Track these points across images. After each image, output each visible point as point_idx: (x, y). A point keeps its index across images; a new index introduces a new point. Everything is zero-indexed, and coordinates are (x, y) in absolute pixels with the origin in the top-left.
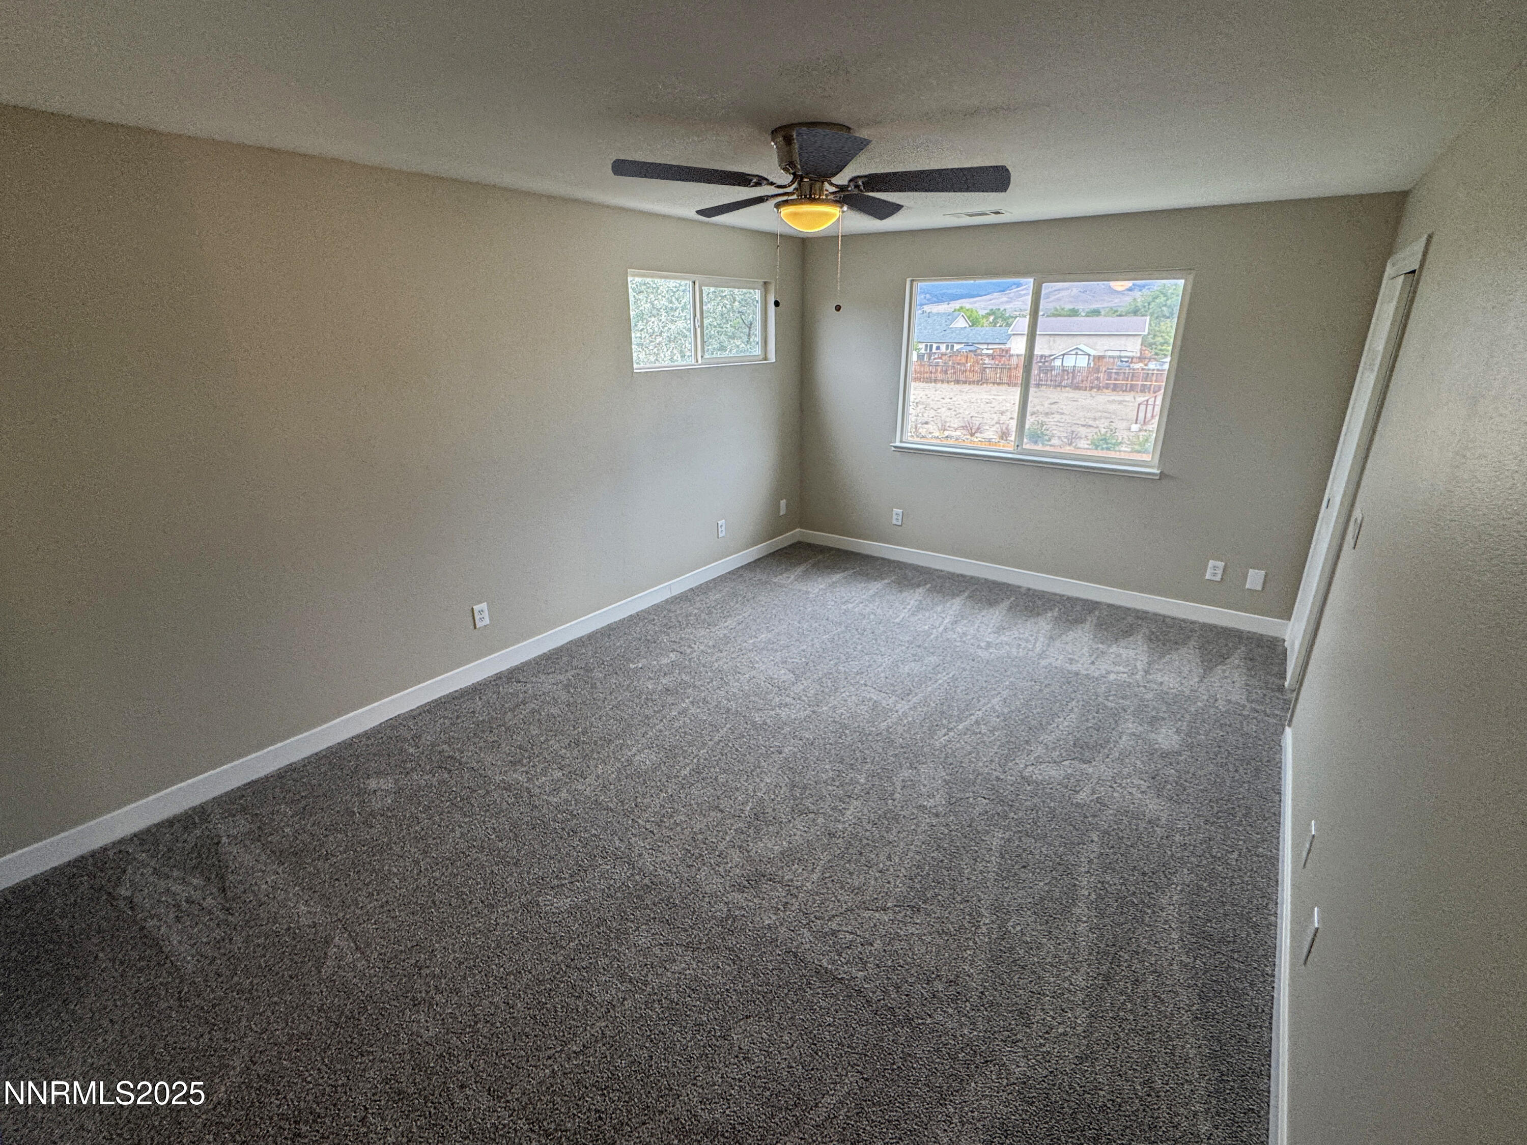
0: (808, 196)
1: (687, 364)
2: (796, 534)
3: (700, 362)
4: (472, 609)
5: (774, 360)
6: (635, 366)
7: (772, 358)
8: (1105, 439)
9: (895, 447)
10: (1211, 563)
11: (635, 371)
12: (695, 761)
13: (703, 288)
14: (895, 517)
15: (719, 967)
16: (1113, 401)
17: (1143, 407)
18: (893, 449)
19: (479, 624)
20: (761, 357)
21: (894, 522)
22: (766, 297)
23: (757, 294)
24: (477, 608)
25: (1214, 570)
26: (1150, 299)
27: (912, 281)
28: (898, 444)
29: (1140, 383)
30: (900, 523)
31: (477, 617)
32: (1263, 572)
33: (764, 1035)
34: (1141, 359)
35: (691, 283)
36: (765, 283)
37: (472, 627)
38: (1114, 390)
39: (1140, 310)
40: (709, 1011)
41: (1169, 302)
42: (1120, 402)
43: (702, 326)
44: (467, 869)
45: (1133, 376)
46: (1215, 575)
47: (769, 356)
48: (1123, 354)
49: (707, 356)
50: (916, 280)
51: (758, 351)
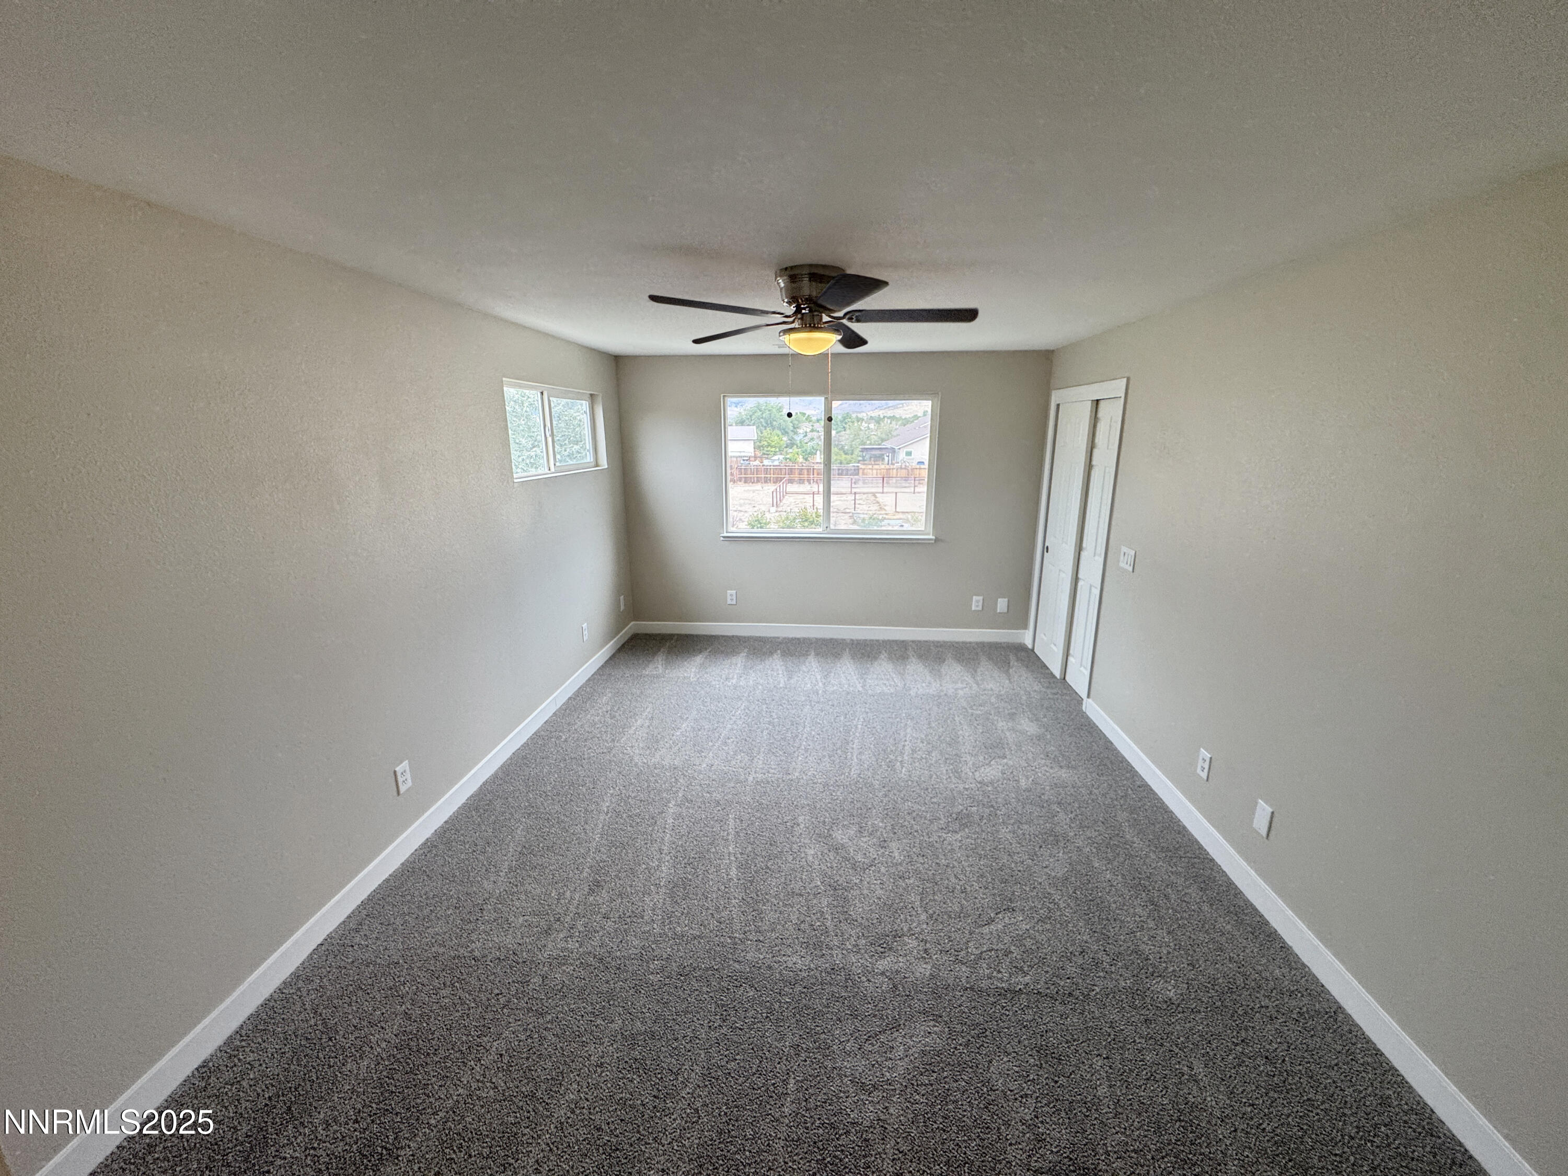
0: (812, 324)
1: (543, 472)
2: (632, 627)
3: (553, 469)
4: (395, 772)
5: (606, 467)
6: (515, 476)
7: (604, 463)
8: (758, 520)
9: (724, 537)
10: (975, 598)
11: (515, 481)
12: (733, 858)
13: (551, 398)
14: (729, 598)
15: (929, 1033)
16: (748, 491)
17: (775, 493)
18: (722, 539)
19: (403, 789)
20: (593, 464)
21: (729, 602)
22: (593, 408)
23: (585, 405)
24: (398, 769)
25: (976, 603)
26: (751, 413)
27: (724, 396)
28: (725, 534)
29: (763, 476)
30: (734, 602)
31: (400, 780)
32: (1006, 600)
33: (1017, 1069)
34: (756, 457)
35: (539, 394)
36: (591, 395)
37: (395, 794)
38: (745, 482)
39: (745, 421)
40: (960, 1075)
41: (764, 415)
42: (754, 491)
43: (552, 435)
44: (602, 1072)
45: (757, 471)
46: (977, 606)
47: (600, 462)
48: (743, 454)
49: (558, 464)
50: (729, 396)
51: (590, 458)
